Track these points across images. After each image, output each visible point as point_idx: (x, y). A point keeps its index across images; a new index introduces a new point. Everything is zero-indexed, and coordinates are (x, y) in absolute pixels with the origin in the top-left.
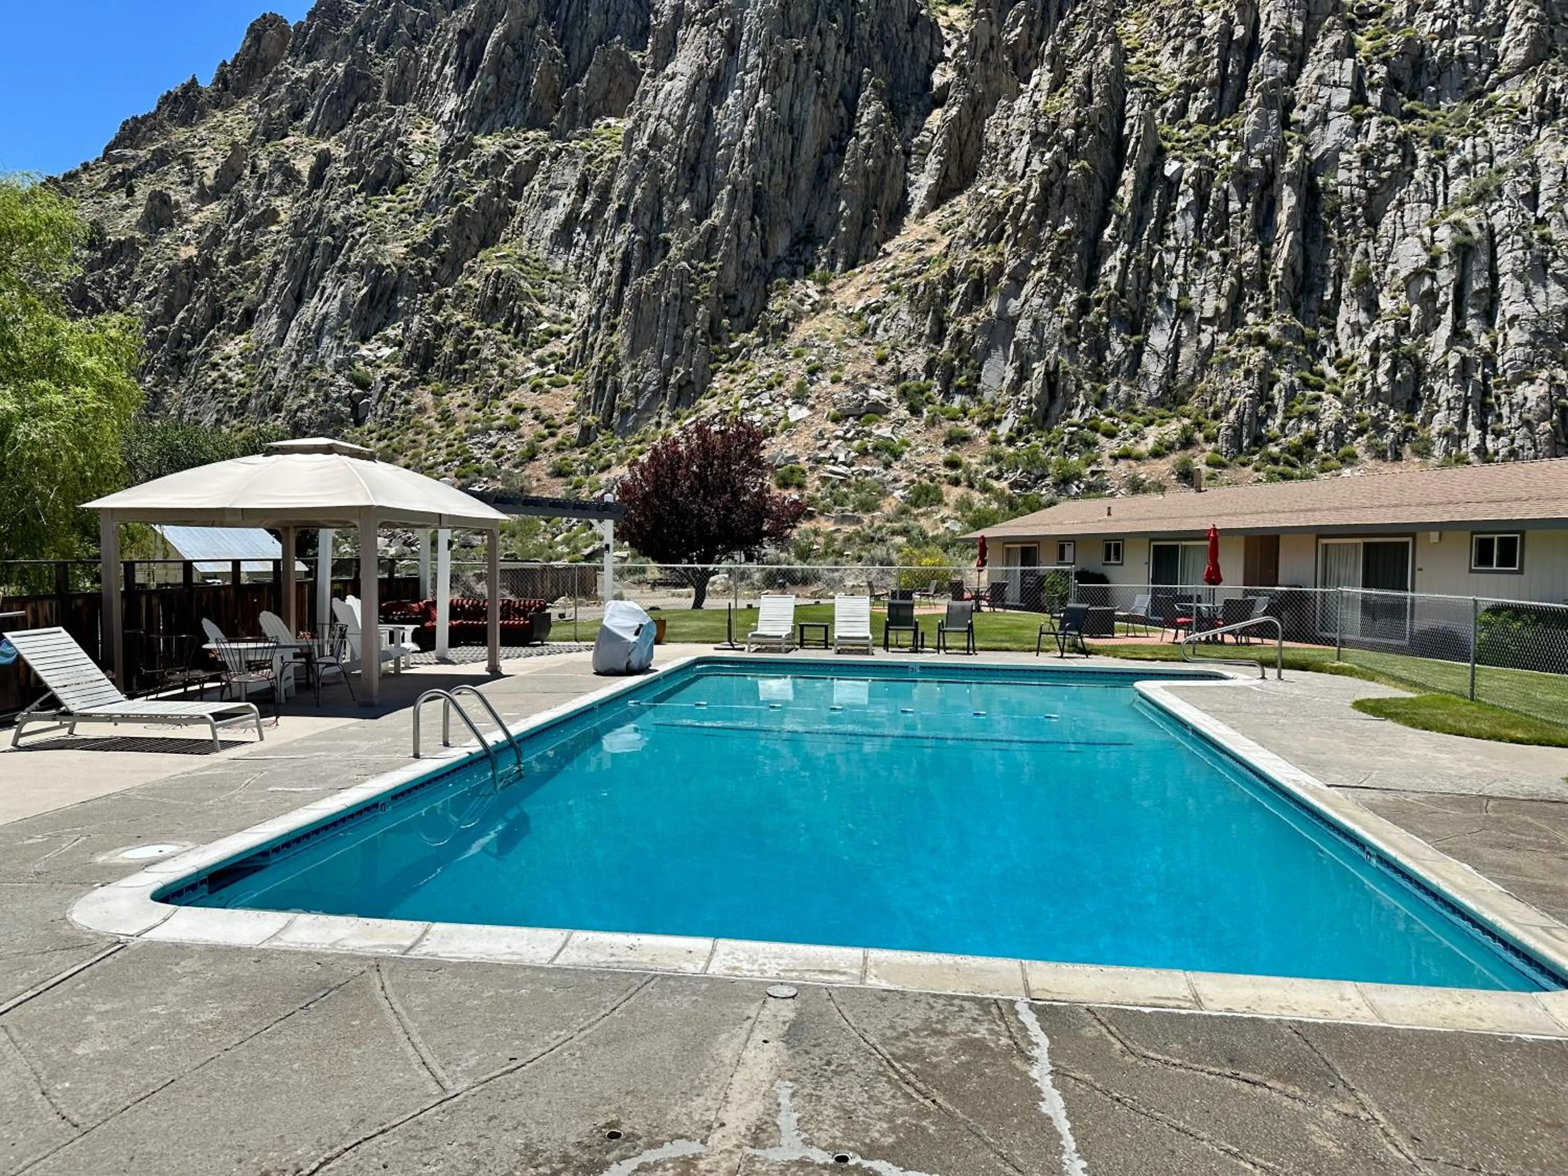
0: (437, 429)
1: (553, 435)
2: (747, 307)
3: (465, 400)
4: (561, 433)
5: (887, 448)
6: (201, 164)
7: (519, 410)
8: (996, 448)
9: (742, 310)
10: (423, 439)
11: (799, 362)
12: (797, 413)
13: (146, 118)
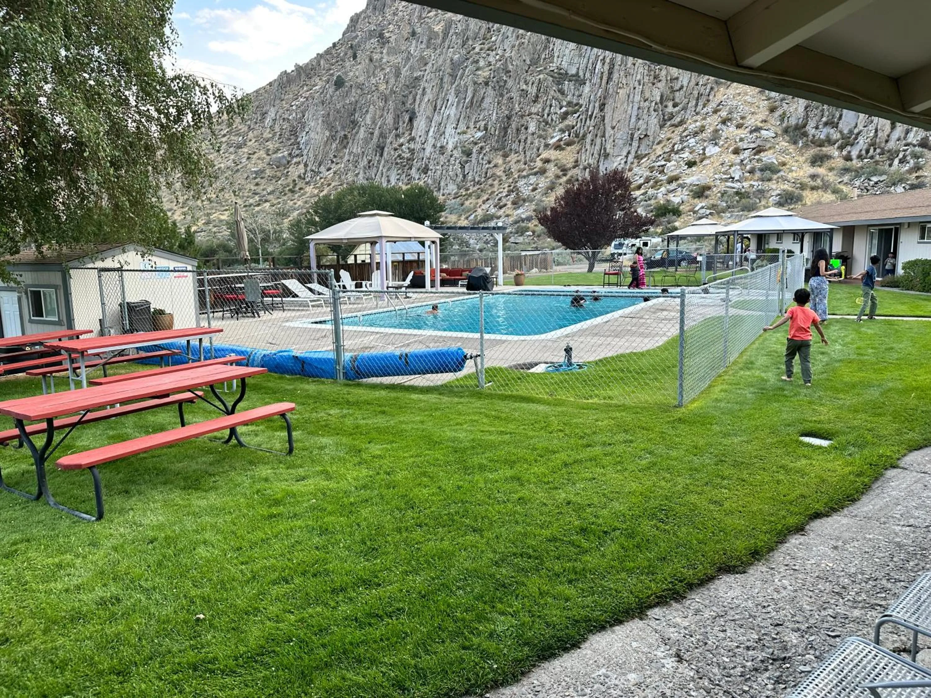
0: (504, 178)
1: (565, 175)
2: (685, 84)
3: (519, 158)
4: (570, 173)
5: (770, 169)
6: (387, 35)
7: (547, 161)
8: (849, 163)
9: (682, 87)
10: (496, 183)
11: (716, 116)
12: (712, 150)
13: (361, 13)
